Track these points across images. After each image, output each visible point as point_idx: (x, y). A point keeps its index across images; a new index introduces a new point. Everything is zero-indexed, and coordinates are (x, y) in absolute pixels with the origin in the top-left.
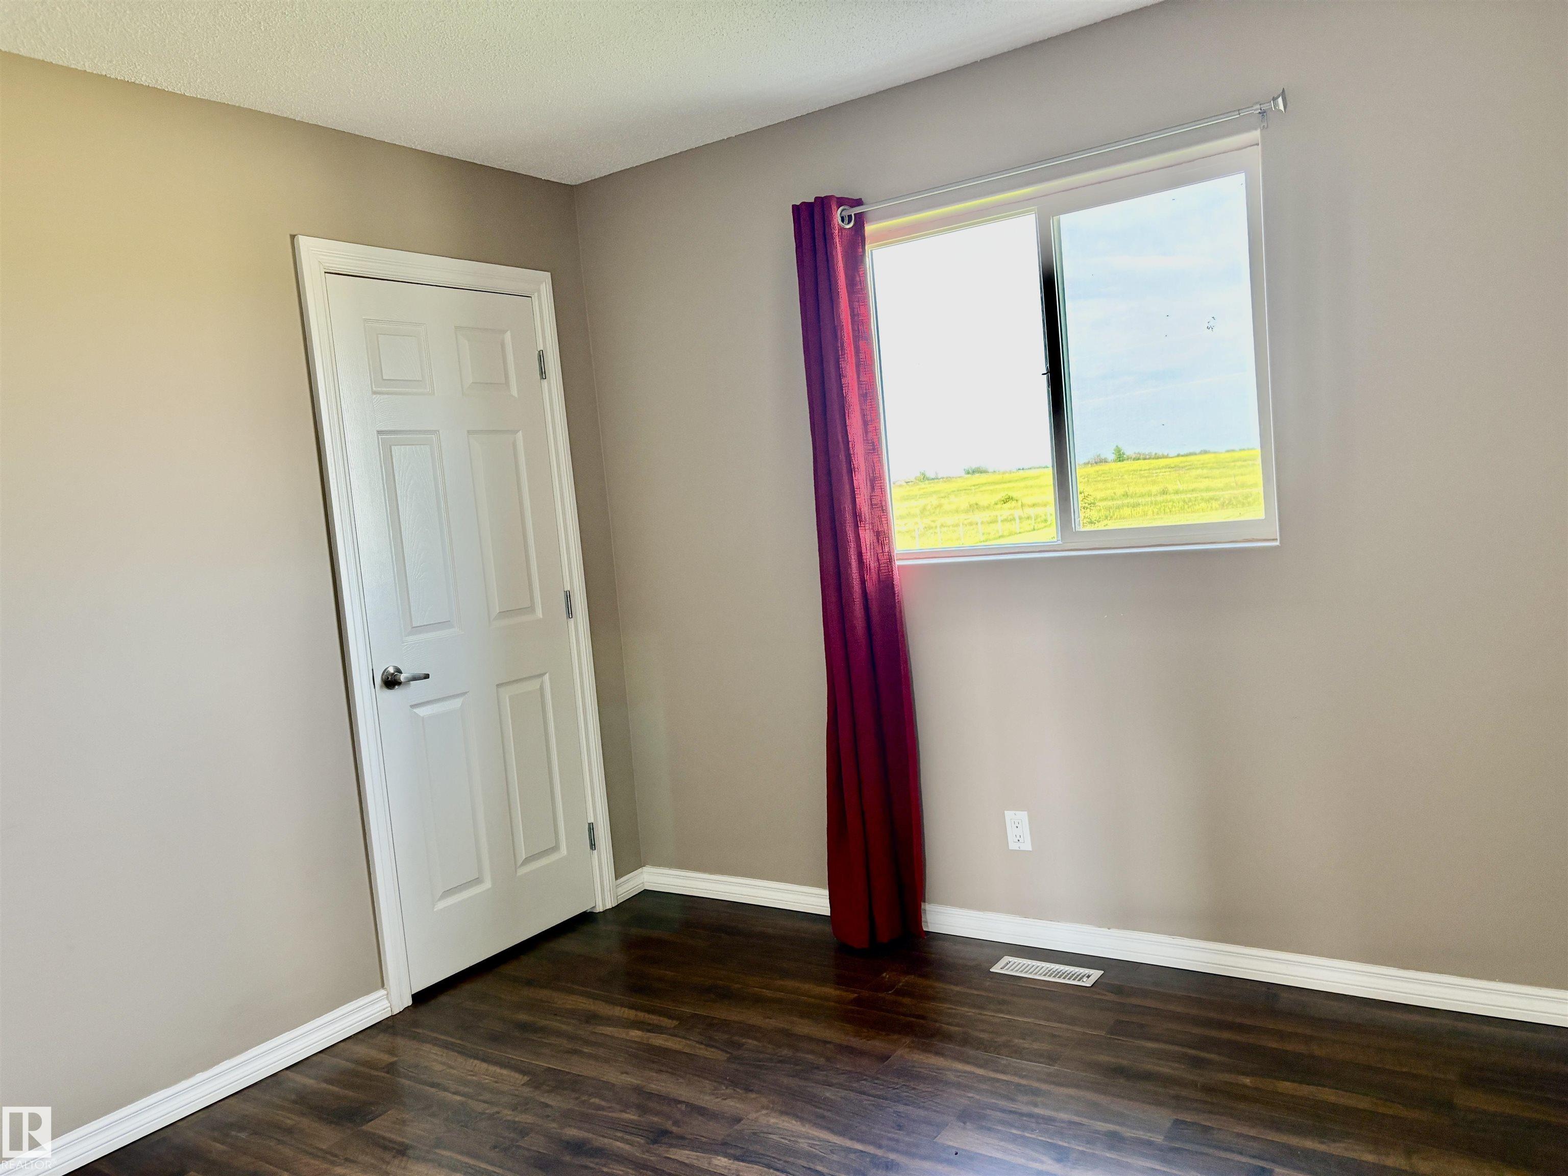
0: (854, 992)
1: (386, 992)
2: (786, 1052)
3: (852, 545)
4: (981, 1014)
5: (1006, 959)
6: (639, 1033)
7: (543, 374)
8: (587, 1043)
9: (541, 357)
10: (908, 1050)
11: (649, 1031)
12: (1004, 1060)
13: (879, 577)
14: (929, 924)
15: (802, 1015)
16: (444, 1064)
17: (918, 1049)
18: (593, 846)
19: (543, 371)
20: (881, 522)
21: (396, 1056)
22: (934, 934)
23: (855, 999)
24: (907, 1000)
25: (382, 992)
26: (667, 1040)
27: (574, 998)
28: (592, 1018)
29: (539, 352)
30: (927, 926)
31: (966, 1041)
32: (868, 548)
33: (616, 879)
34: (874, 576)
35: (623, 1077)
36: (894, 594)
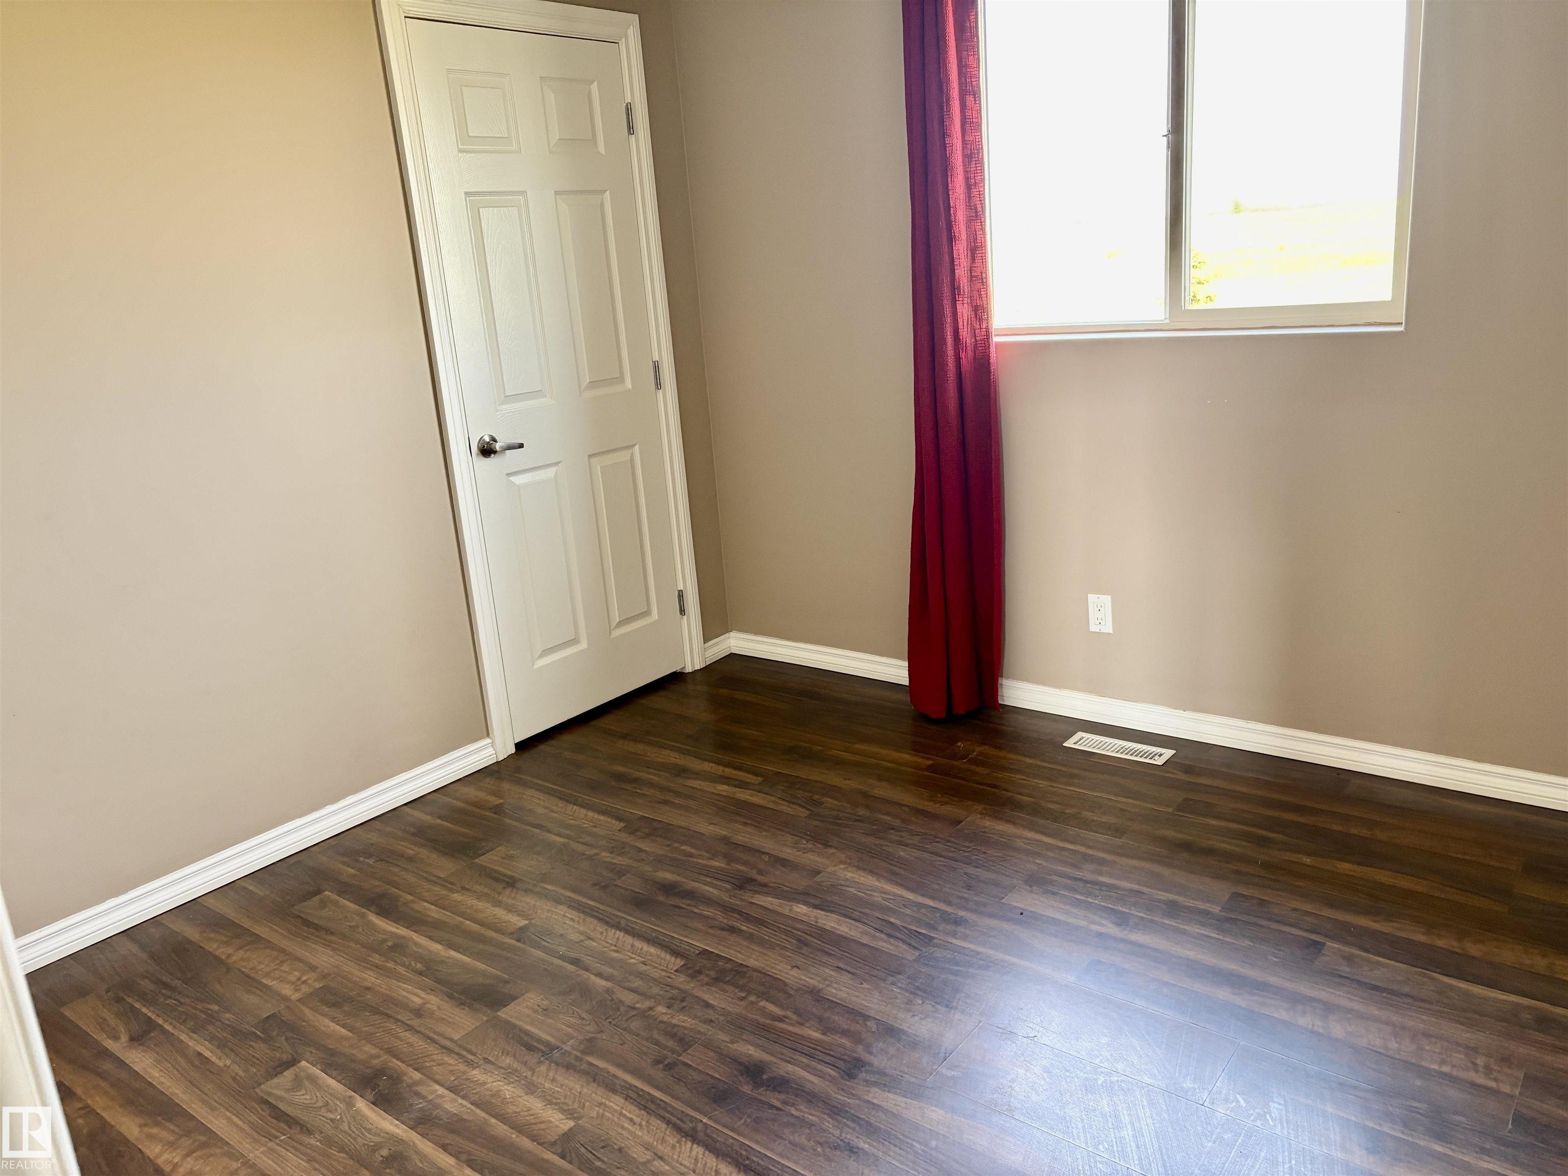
0: (928, 759)
1: (491, 741)
2: (862, 812)
3: (949, 320)
4: (1051, 786)
5: (1080, 734)
6: (726, 787)
7: (631, 129)
8: (678, 794)
9: (629, 110)
10: (979, 816)
11: (736, 786)
12: (1072, 831)
13: (975, 354)
14: (1005, 698)
15: (880, 778)
16: (546, 808)
17: (990, 816)
18: (682, 611)
19: (631, 125)
20: (980, 295)
21: (501, 797)
22: (1009, 708)
23: (930, 766)
24: (980, 769)
25: (488, 741)
26: (752, 796)
27: (666, 752)
28: (681, 772)
29: (627, 105)
30: (1003, 700)
31: (1036, 811)
32: (965, 324)
33: (704, 643)
34: (970, 353)
35: (711, 827)
36: (989, 372)
